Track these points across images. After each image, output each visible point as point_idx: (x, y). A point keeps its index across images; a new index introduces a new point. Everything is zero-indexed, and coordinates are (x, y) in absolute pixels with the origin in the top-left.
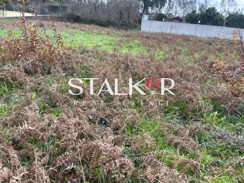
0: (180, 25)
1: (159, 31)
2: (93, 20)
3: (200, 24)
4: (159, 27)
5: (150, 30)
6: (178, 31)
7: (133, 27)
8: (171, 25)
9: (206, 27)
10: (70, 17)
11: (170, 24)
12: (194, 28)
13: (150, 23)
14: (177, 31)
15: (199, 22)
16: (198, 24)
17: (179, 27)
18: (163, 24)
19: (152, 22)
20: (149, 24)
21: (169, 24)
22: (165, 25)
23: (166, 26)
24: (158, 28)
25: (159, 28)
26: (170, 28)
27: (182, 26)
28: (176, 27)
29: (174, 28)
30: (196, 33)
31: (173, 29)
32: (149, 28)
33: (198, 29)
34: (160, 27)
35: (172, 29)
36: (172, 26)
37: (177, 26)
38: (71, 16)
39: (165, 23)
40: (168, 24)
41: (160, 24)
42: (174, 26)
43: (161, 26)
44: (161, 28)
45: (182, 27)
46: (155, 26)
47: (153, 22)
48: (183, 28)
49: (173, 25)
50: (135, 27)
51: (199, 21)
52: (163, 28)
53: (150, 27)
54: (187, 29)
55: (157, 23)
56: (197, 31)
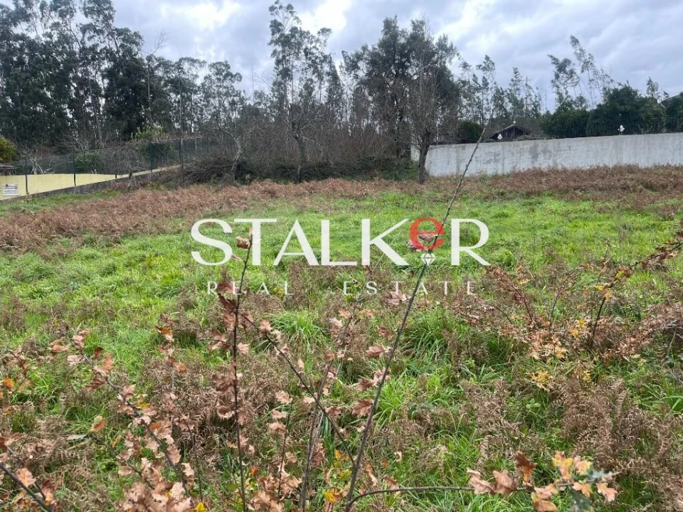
0: (561, 145)
1: (490, 169)
3: (625, 133)
4: (488, 158)
6: (559, 160)
8: (531, 148)
9: (645, 140)
11: (525, 147)
12: (611, 146)
13: (457, 152)
14: (555, 161)
15: (622, 128)
17: (558, 150)
18: (503, 149)
19: (464, 147)
20: (454, 154)
21: (524, 145)
22: (509, 151)
23: (513, 154)
24: (489, 162)
25: (491, 160)
26: (527, 156)
27: (570, 147)
28: (550, 152)
29: (542, 155)
30: (621, 158)
31: (541, 158)
32: (455, 165)
33: (624, 147)
34: (493, 158)
35: (535, 157)
36: (535, 151)
37: (550, 148)
39: (510, 146)
40: (518, 146)
41: (493, 152)
42: (539, 149)
43: (496, 155)
44: (496, 161)
45: (570, 149)
47: (466, 148)
48: (572, 152)
49: (536, 146)
52: (503, 159)
53: (459, 162)
54: (589, 151)
55: (480, 148)
56: (621, 153)
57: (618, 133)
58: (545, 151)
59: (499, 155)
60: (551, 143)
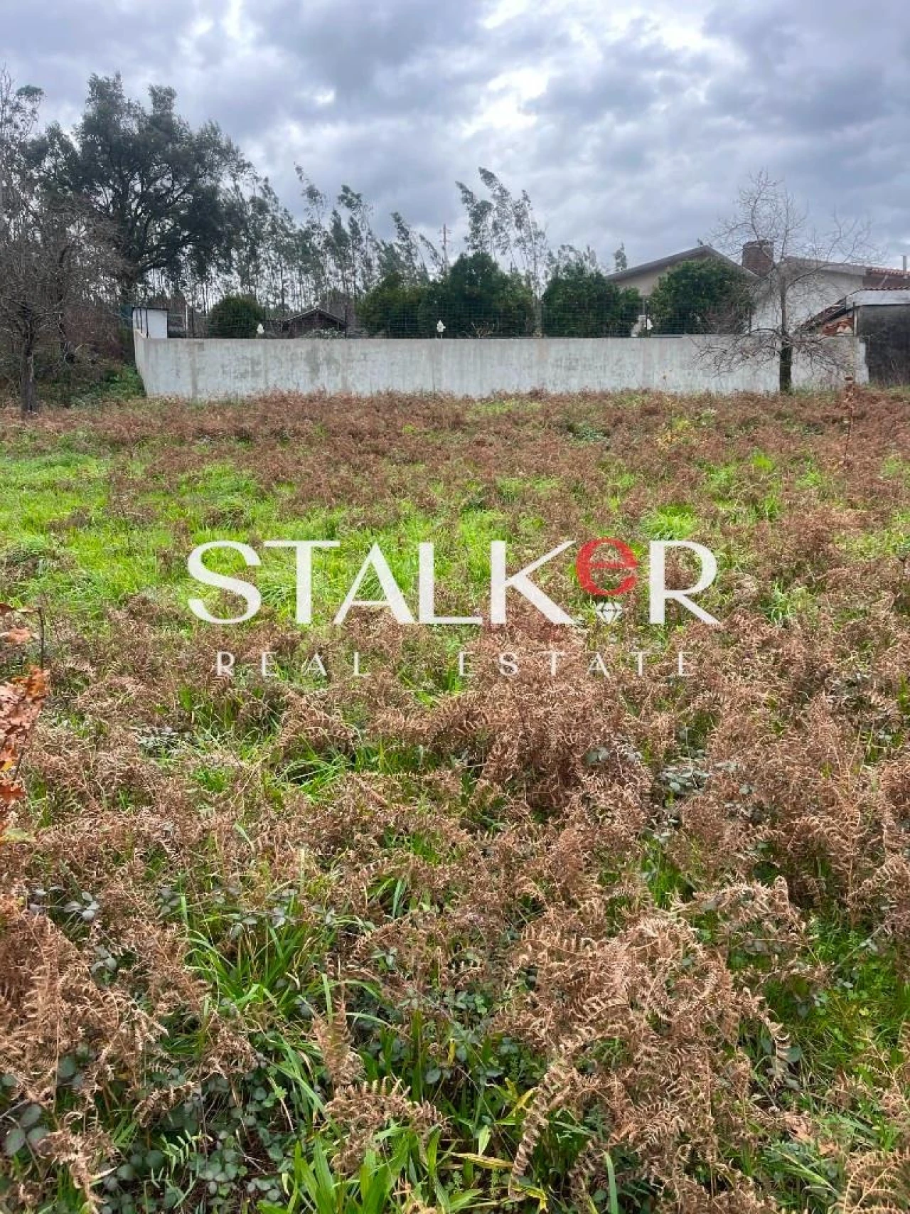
0: (353, 351)
1: (246, 389)
3: (445, 335)
4: (242, 369)
5: (200, 385)
6: (350, 379)
7: (97, 380)
8: (308, 353)
9: (475, 350)
11: (299, 350)
12: (423, 358)
13: (191, 353)
14: (344, 379)
15: (441, 326)
16: (439, 337)
17: (348, 361)
18: (265, 350)
19: (202, 344)
20: (185, 359)
21: (297, 346)
22: (276, 357)
23: (280, 362)
24: (243, 375)
25: (246, 372)
26: (302, 369)
27: (365, 355)
28: (336, 362)
29: (325, 367)
30: (440, 380)
31: (324, 372)
32: (189, 380)
33: (444, 359)
34: (249, 369)
35: (315, 370)
36: (315, 358)
37: (337, 356)
39: (276, 348)
40: (288, 348)
41: (249, 356)
42: (321, 356)
43: (255, 363)
44: (255, 374)
45: (365, 359)
46: (223, 366)
47: (205, 346)
48: (370, 363)
49: (314, 350)
50: (109, 378)
51: (440, 323)
52: (266, 372)
53: (195, 373)
54: (392, 364)
55: (228, 349)
56: (439, 370)
57: (433, 334)
58: (330, 360)
59: (258, 363)
60: (337, 347)
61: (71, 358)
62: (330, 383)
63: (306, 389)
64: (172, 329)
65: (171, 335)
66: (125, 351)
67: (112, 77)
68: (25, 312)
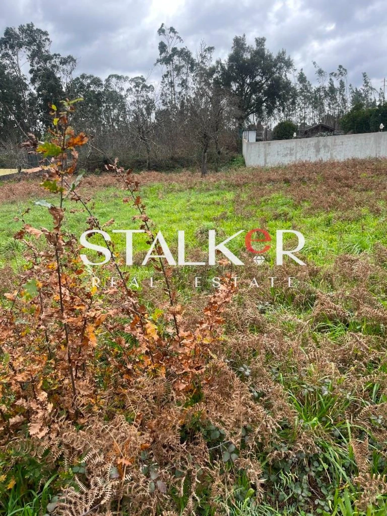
0: (337, 141)
1: (287, 161)
2: (140, 162)
3: (384, 130)
4: (286, 152)
5: (268, 161)
6: (334, 154)
7: (228, 161)
8: (315, 144)
10: (92, 163)
11: (312, 142)
12: (372, 142)
13: (265, 147)
14: (331, 154)
15: (382, 126)
16: (380, 131)
17: (334, 146)
18: (296, 144)
19: (269, 144)
20: (262, 149)
21: (311, 141)
22: (300, 146)
23: (303, 148)
24: (286, 155)
25: (288, 153)
26: (313, 150)
27: (342, 142)
28: (328, 146)
29: (323, 149)
30: (380, 151)
31: (322, 151)
32: (263, 158)
33: (382, 141)
34: (289, 152)
35: (318, 151)
36: (318, 146)
37: (329, 144)
38: (93, 160)
39: (301, 142)
40: (307, 142)
41: (289, 147)
42: (321, 144)
43: (291, 150)
44: (291, 154)
45: (342, 145)
46: (278, 152)
47: (271, 144)
48: (344, 146)
49: (318, 142)
50: (232, 160)
51: (382, 124)
52: (296, 153)
53: (266, 155)
54: (356, 146)
55: (280, 144)
56: (379, 147)
57: (377, 130)
58: (325, 146)
59: (293, 150)
60: (329, 140)
61: (219, 153)
62: (325, 156)
63: (313, 160)
64: (258, 138)
65: (257, 140)
66: (238, 148)
67: (242, 36)
68: (205, 136)
